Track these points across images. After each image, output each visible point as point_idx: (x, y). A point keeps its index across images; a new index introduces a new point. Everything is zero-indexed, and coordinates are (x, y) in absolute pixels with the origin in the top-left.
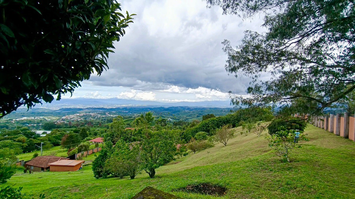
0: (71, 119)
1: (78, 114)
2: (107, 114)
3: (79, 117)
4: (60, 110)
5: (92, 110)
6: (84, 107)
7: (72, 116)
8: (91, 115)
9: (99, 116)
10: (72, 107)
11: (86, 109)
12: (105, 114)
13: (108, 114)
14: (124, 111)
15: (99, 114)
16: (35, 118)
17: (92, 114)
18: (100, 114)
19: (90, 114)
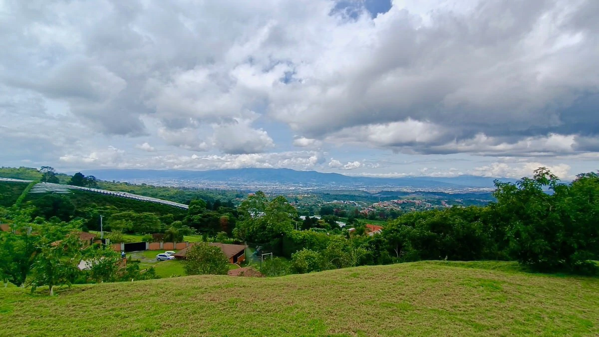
0: (385, 207)
1: (396, 201)
2: (444, 203)
3: (396, 205)
4: (379, 193)
5: (423, 195)
6: (414, 190)
7: (386, 203)
8: (414, 203)
9: (428, 205)
10: (395, 190)
11: (414, 193)
12: (440, 202)
13: (446, 202)
14: (482, 200)
15: (428, 202)
16: (344, 202)
17: (417, 202)
18: (430, 203)
19: (415, 201)
